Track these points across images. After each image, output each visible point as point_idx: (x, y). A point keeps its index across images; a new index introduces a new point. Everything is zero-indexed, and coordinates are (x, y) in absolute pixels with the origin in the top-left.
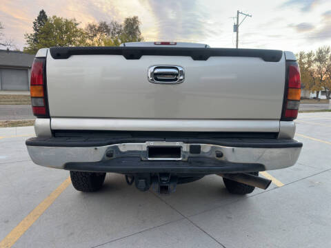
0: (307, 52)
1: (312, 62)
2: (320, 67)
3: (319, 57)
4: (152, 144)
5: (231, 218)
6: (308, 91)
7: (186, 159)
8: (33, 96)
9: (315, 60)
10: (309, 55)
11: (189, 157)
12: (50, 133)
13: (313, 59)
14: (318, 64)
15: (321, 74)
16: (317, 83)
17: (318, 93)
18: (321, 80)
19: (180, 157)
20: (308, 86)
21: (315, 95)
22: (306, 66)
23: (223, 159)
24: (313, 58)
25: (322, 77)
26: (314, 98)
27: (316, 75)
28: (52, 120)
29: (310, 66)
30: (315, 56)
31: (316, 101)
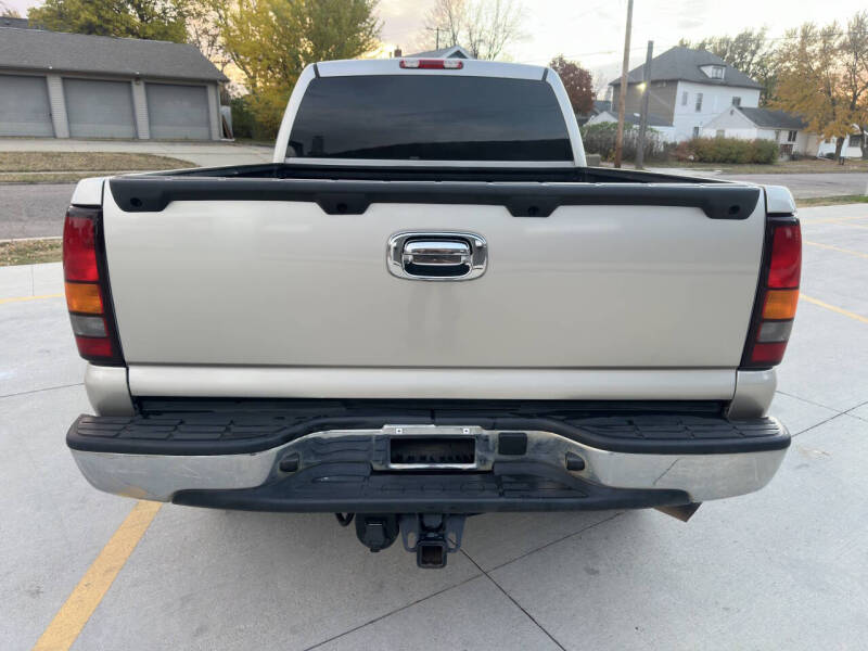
0: (821, 26)
1: (834, 52)
2: (853, 71)
3: (854, 41)
4: (399, 430)
5: (597, 572)
6: (814, 138)
7: (488, 467)
8: (75, 307)
9: (843, 47)
10: (828, 35)
11: (496, 462)
12: (129, 403)
13: (836, 45)
14: (849, 58)
15: (853, 87)
16: (842, 112)
17: (840, 141)
18: (853, 107)
19: (472, 462)
20: (815, 123)
21: (831, 148)
22: (816, 65)
23: (582, 474)
24: (836, 43)
25: (855, 97)
26: (830, 156)
27: (840, 91)
28: (132, 370)
29: (825, 65)
30: (845, 37)
31: (834, 165)
